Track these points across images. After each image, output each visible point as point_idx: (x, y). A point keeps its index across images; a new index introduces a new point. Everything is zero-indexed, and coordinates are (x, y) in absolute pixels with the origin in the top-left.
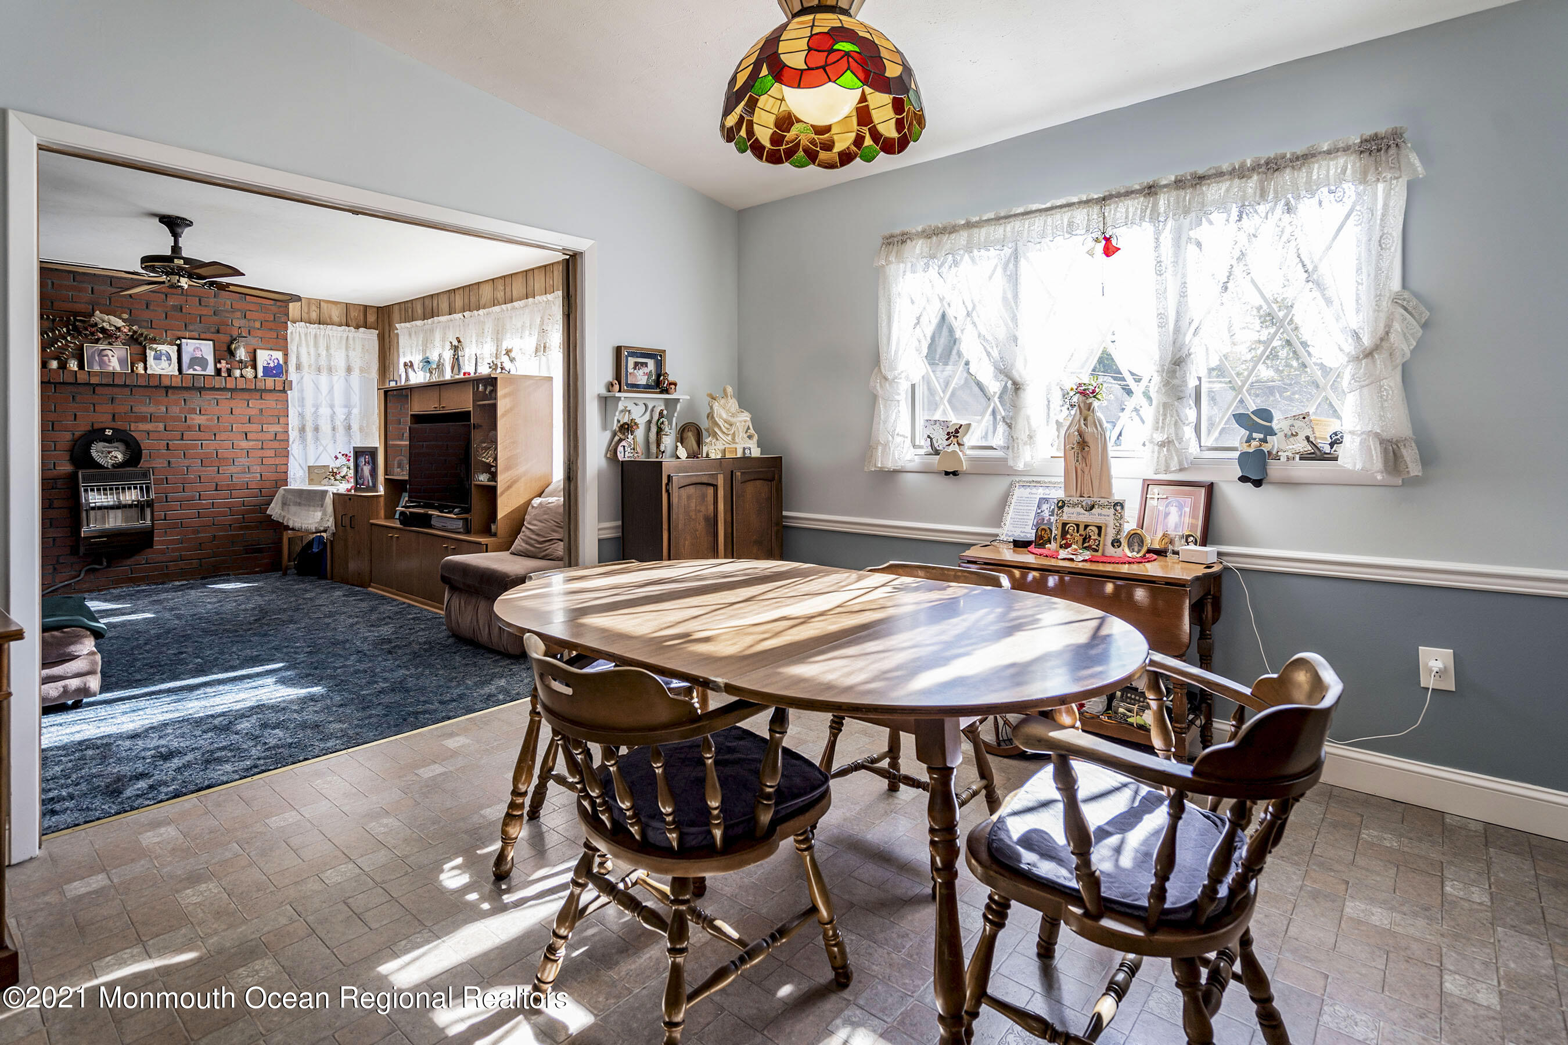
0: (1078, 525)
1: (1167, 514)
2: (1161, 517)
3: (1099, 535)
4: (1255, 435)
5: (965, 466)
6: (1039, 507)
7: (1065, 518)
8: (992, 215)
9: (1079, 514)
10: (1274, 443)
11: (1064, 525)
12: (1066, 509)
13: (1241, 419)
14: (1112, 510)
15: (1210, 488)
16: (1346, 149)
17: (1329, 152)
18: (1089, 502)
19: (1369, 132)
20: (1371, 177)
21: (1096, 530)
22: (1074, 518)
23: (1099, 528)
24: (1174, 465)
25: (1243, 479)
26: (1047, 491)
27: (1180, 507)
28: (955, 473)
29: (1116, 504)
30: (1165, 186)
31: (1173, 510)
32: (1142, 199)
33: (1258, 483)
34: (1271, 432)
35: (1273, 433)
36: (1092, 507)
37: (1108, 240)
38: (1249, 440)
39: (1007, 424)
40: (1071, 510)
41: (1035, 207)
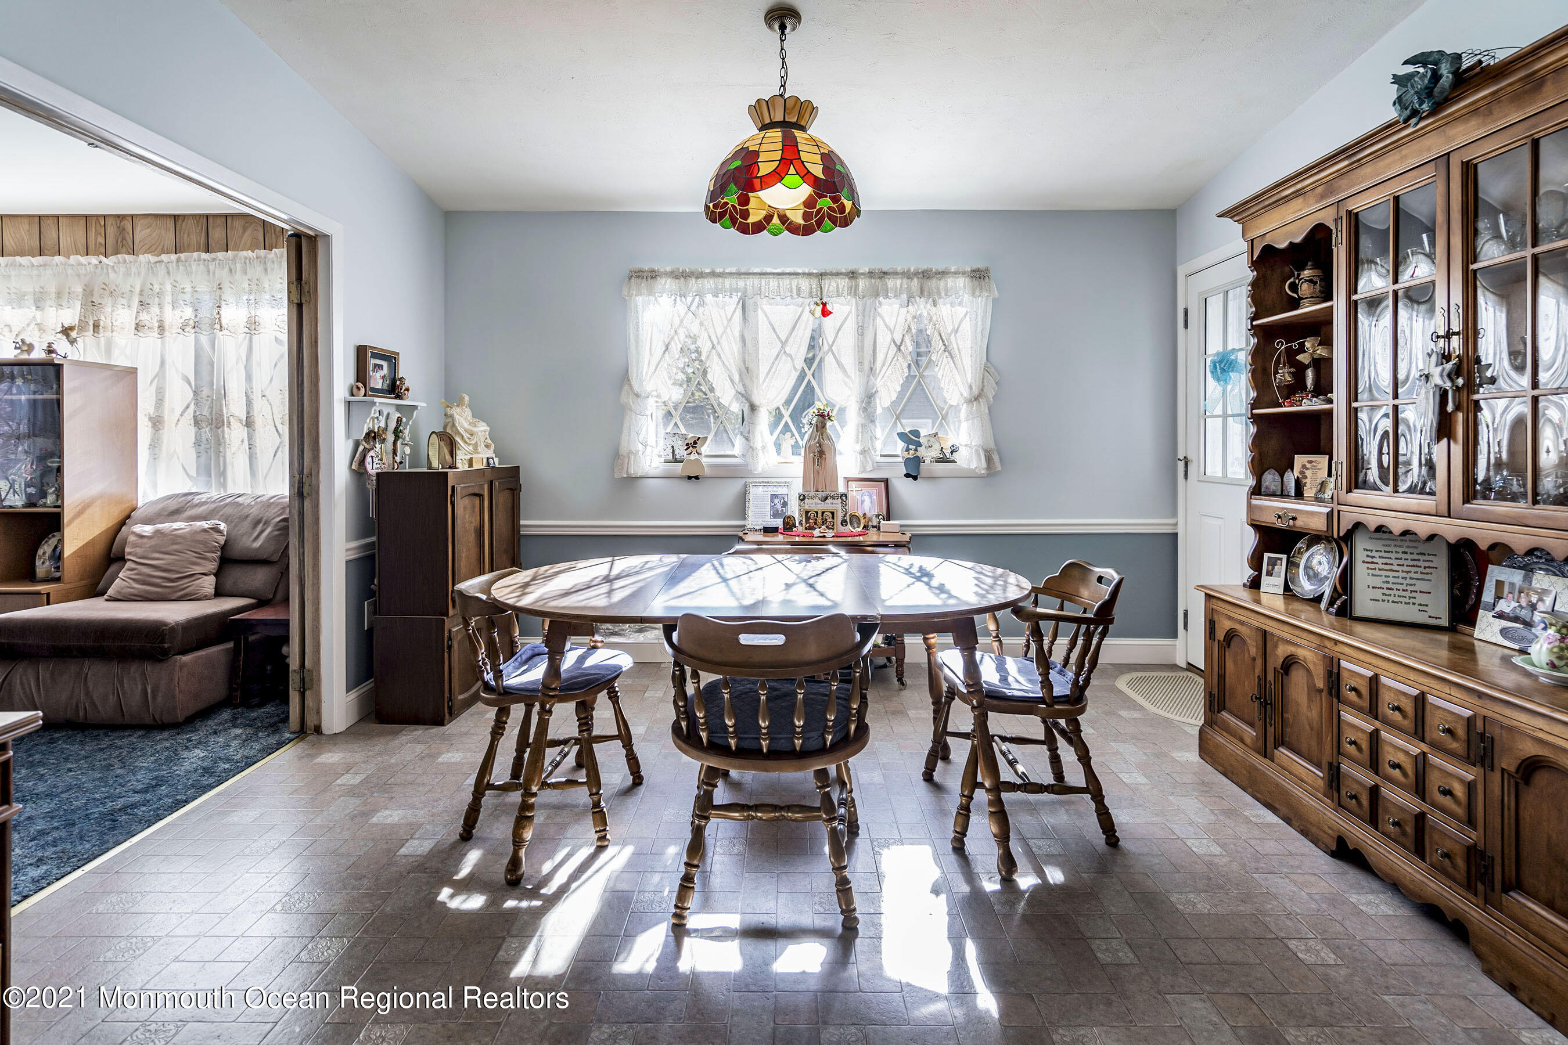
0: (817, 512)
1: (863, 502)
2: (860, 503)
3: (833, 518)
4: (910, 447)
5: (707, 472)
6: (772, 501)
7: (807, 507)
8: (734, 270)
9: (817, 504)
10: (922, 452)
11: (807, 512)
12: (806, 501)
13: (902, 436)
14: (840, 500)
15: (886, 481)
16: (964, 273)
17: (955, 273)
18: (824, 494)
19: (974, 268)
20: (977, 293)
21: (831, 515)
22: (814, 508)
23: (833, 513)
24: (869, 468)
25: (907, 475)
26: (775, 489)
27: (871, 497)
28: (697, 478)
29: (842, 495)
30: (862, 274)
31: (867, 498)
32: (847, 280)
33: (915, 478)
34: (919, 445)
35: (920, 446)
36: (826, 498)
37: (824, 305)
38: (908, 450)
39: (744, 437)
40: (810, 501)
41: (769, 270)
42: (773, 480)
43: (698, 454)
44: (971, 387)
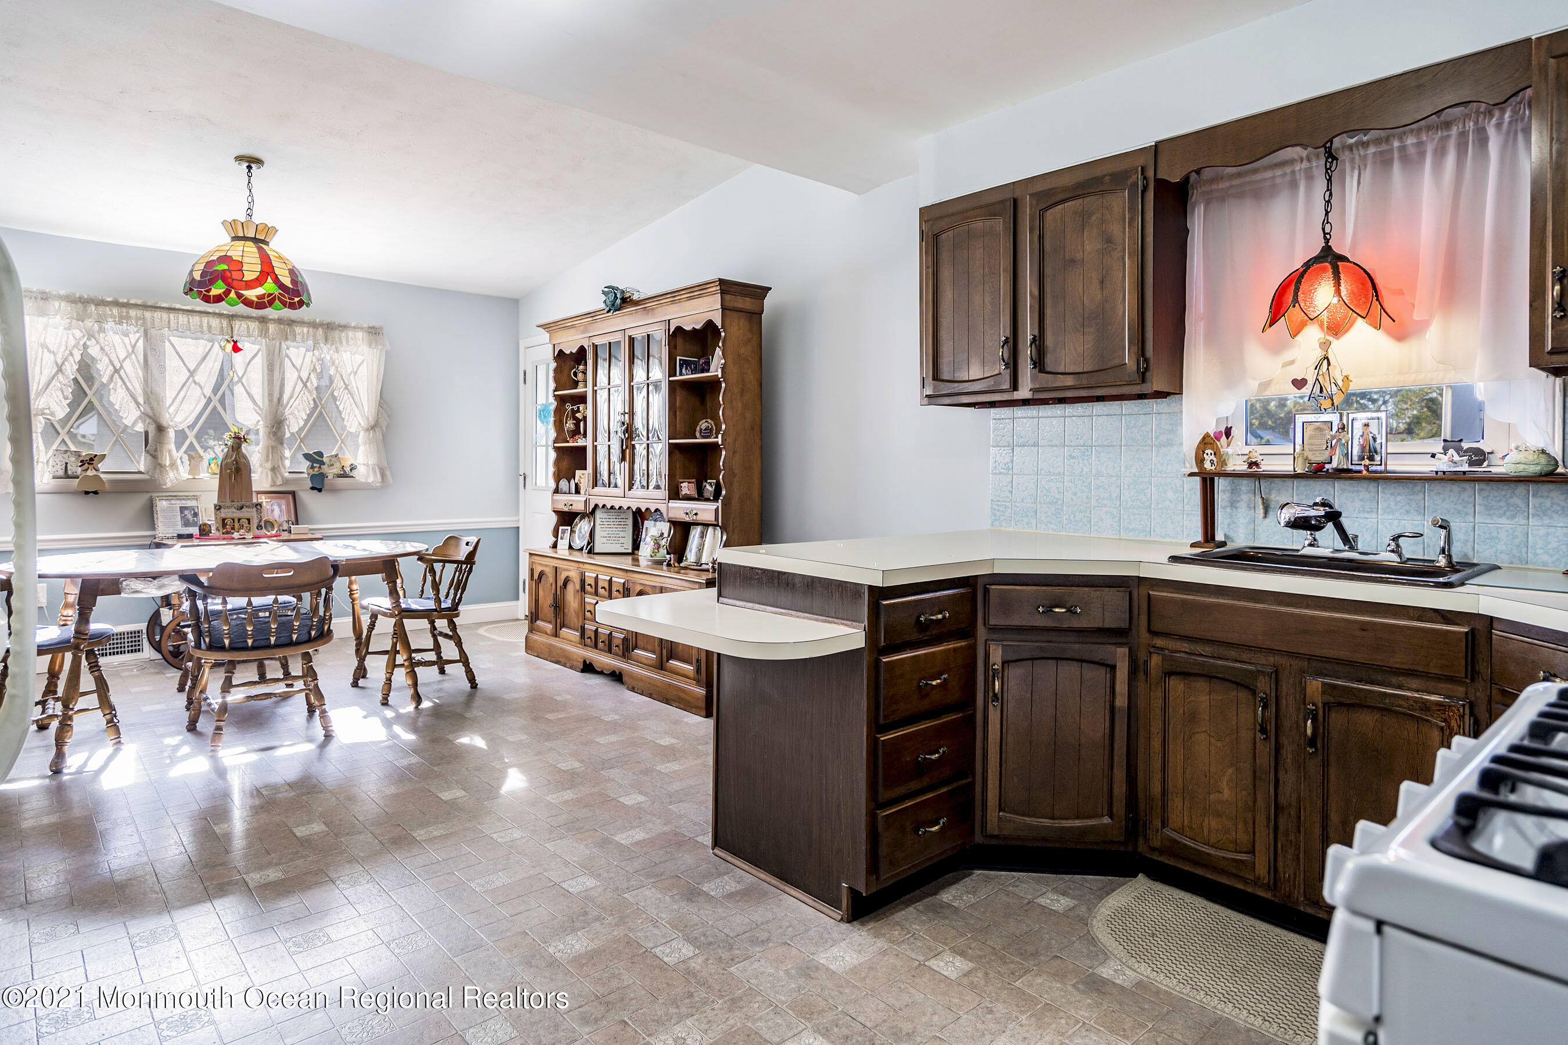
0: (233, 520)
1: (273, 511)
2: (270, 512)
3: (249, 523)
4: (315, 465)
5: (107, 486)
6: (182, 512)
7: (223, 516)
8: (139, 302)
9: (233, 512)
10: (325, 469)
11: (224, 520)
12: (222, 510)
13: (307, 456)
14: (255, 509)
15: (293, 494)
16: (362, 329)
17: (355, 328)
18: (240, 504)
19: (371, 325)
20: (373, 345)
21: (247, 522)
22: (230, 515)
23: (249, 520)
24: (279, 482)
25: (313, 488)
26: (184, 502)
27: (280, 506)
28: (96, 493)
29: (257, 505)
30: (272, 320)
31: (276, 508)
32: (257, 323)
33: (320, 490)
34: (322, 463)
35: (324, 464)
36: (242, 508)
37: (235, 342)
38: (312, 467)
39: (151, 455)
40: (226, 510)
41: (178, 306)
42: (180, 494)
43: (96, 470)
44: (368, 419)
